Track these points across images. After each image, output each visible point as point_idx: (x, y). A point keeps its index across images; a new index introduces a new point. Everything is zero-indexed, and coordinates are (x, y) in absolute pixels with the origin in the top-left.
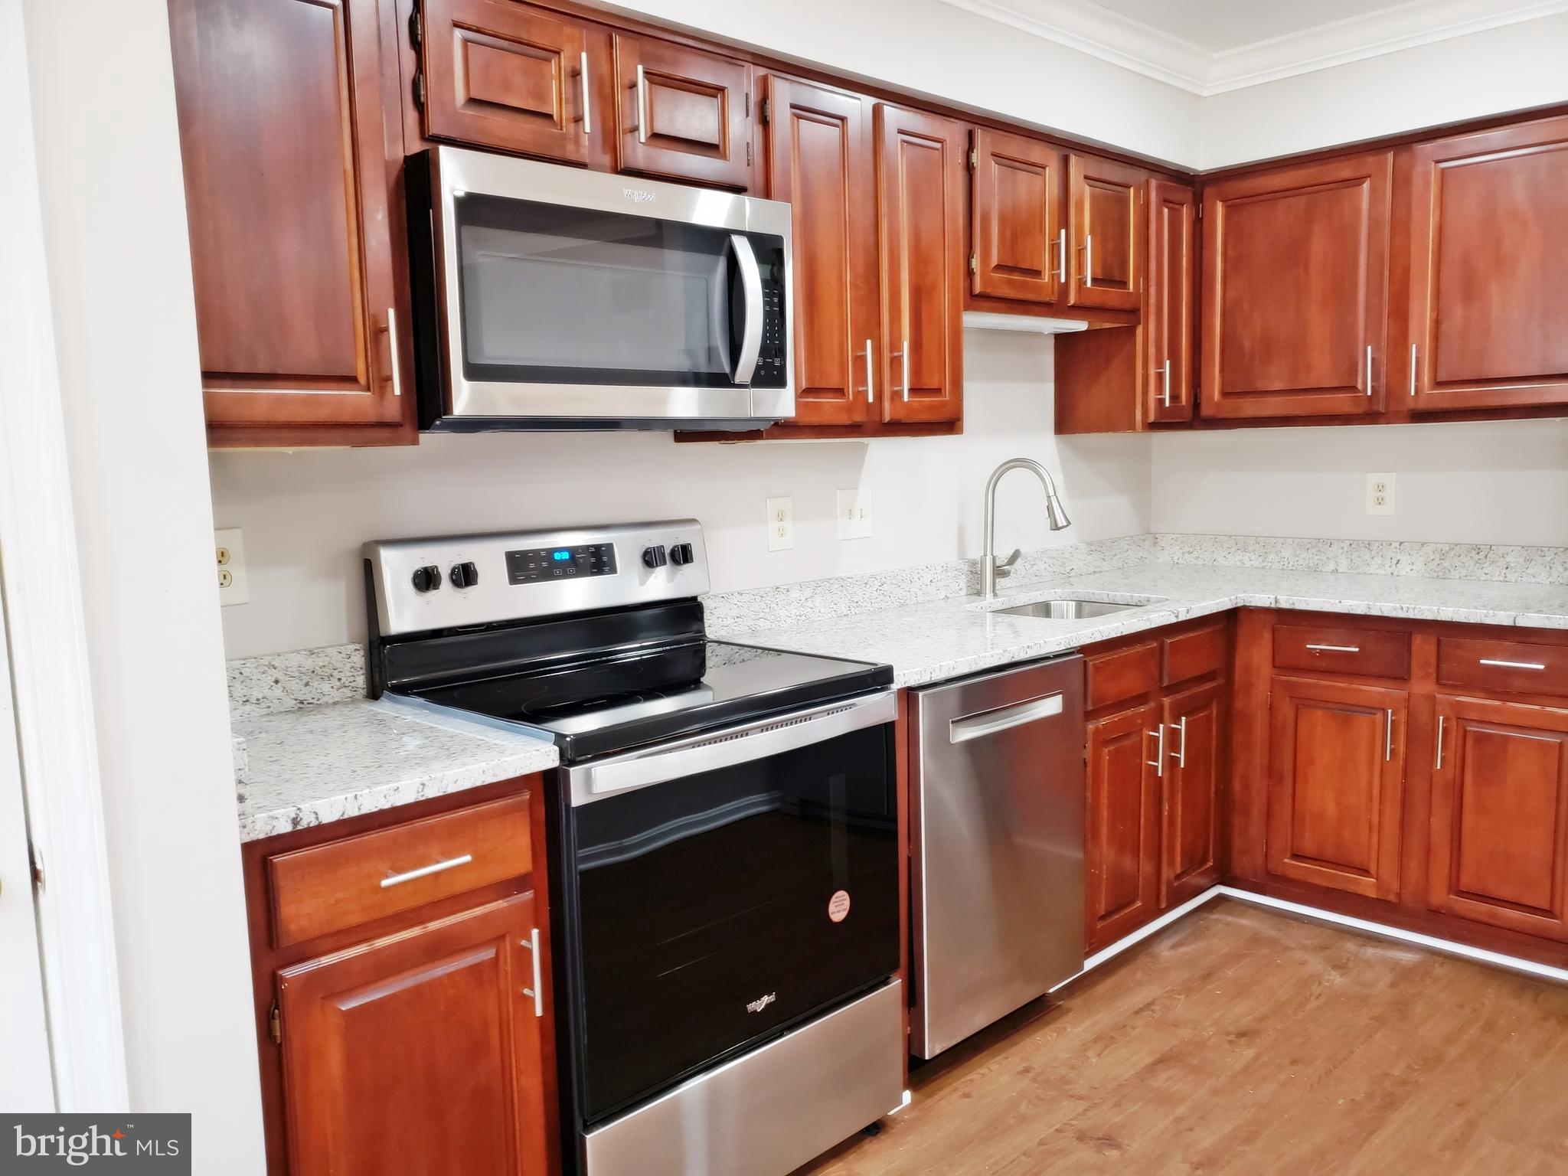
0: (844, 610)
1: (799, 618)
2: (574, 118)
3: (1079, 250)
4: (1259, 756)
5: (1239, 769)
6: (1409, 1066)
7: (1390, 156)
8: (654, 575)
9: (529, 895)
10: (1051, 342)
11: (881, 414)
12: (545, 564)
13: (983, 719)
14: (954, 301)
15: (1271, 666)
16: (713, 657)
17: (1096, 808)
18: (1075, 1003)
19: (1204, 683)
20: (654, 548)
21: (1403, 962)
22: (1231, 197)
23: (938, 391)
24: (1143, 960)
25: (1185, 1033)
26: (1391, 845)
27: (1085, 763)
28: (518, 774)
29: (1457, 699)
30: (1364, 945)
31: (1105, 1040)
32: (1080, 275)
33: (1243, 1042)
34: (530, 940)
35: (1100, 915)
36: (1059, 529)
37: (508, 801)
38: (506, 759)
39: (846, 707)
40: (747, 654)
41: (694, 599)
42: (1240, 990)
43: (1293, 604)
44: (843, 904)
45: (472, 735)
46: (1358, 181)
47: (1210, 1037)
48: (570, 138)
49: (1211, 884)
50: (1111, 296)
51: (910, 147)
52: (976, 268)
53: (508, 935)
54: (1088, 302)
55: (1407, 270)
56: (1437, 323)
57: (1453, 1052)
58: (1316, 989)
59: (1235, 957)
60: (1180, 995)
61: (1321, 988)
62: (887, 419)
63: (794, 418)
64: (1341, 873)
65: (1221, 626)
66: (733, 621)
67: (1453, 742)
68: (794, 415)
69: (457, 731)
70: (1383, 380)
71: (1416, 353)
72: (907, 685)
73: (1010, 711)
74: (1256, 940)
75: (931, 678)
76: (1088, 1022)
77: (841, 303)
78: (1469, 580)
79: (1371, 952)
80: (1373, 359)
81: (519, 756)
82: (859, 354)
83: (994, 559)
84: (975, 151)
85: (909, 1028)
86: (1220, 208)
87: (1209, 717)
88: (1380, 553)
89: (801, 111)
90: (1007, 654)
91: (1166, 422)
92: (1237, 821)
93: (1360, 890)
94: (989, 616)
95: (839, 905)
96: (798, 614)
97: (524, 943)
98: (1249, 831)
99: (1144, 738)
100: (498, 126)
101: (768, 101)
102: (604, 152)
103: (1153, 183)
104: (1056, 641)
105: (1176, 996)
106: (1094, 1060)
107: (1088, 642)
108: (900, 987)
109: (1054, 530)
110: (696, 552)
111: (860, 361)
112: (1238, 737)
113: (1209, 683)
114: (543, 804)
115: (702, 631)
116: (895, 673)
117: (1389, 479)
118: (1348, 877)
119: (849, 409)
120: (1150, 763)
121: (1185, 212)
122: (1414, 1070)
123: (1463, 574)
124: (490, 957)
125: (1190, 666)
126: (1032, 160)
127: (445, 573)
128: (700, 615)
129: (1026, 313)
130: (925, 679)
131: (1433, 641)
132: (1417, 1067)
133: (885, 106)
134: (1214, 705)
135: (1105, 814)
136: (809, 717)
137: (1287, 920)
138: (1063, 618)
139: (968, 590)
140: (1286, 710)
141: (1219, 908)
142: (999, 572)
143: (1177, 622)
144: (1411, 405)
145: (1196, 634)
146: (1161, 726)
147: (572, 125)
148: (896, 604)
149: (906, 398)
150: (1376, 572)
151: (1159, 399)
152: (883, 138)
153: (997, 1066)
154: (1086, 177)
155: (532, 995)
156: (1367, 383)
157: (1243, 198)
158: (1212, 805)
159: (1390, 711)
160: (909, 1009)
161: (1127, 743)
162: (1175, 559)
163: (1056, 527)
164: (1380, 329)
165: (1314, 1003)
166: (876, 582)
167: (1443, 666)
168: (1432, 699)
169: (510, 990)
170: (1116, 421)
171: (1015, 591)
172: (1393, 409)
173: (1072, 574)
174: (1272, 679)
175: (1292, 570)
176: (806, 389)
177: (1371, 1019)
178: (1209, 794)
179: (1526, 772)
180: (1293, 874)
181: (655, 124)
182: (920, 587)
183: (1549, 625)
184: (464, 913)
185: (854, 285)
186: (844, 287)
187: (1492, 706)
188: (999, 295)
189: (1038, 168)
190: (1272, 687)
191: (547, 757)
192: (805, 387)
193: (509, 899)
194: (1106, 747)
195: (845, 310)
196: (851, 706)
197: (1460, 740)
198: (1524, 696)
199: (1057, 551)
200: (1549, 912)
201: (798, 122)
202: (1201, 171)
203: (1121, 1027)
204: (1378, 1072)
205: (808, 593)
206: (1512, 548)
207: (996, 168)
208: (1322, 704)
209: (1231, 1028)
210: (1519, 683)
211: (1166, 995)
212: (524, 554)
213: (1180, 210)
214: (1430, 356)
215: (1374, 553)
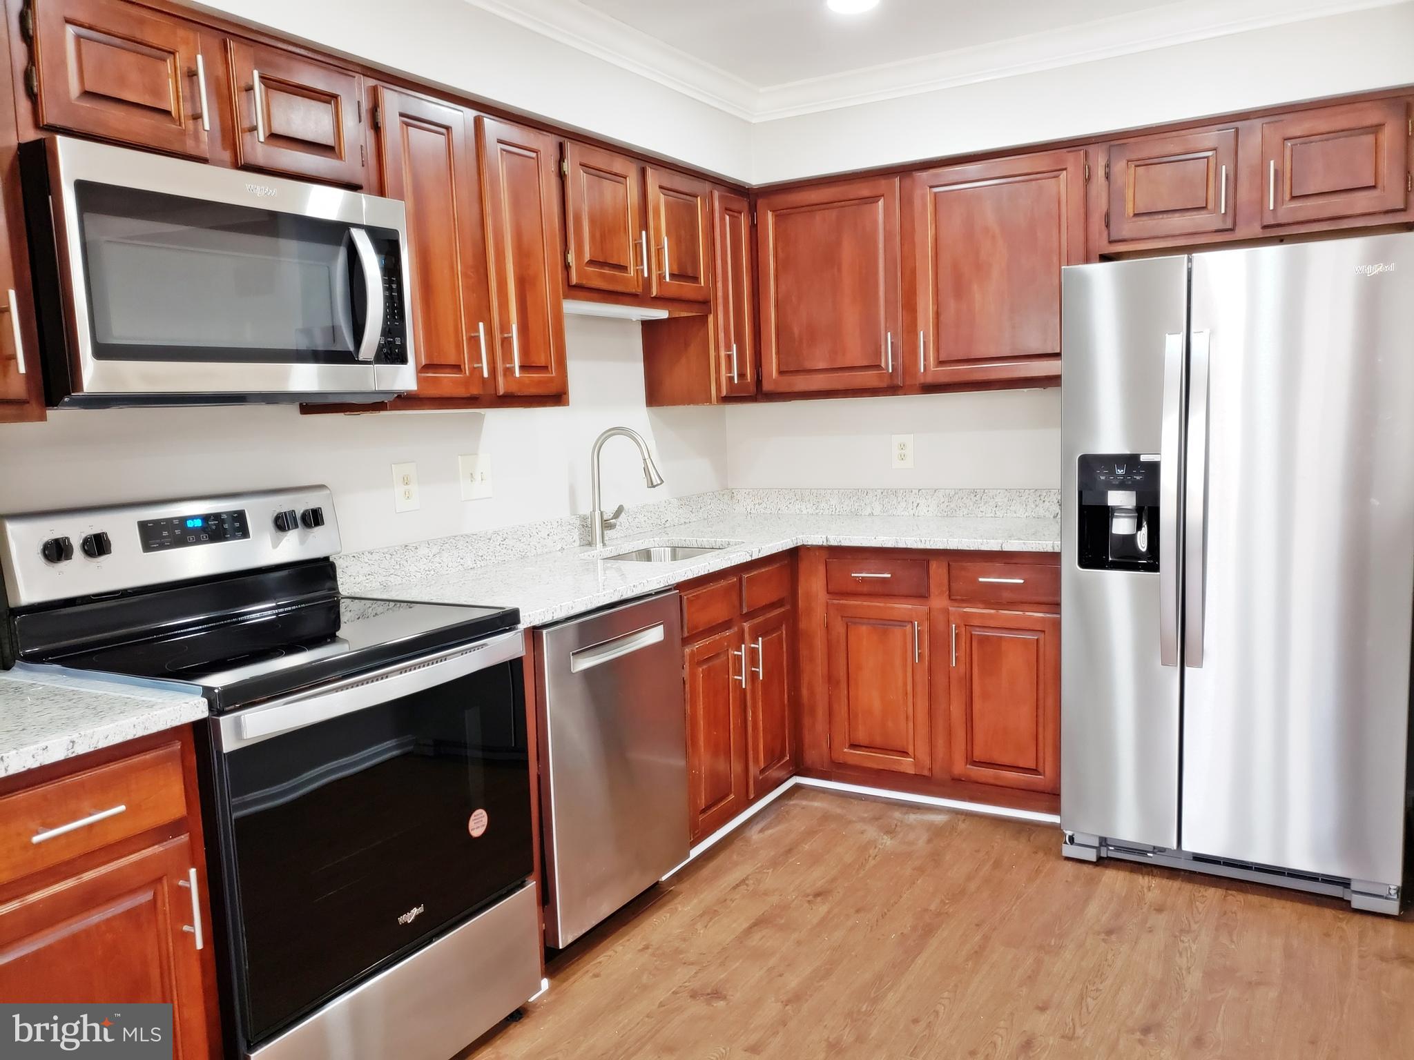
0: (470, 564)
1: (428, 572)
2: (193, 115)
3: (658, 249)
4: (820, 668)
5: (805, 679)
6: (942, 901)
7: (897, 180)
8: (286, 538)
9: (184, 838)
10: (639, 328)
11: (496, 388)
12: (177, 532)
13: (601, 649)
14: (554, 291)
15: (826, 593)
16: (347, 612)
17: (694, 719)
18: (685, 886)
19: (776, 609)
20: (285, 513)
21: (936, 823)
22: (779, 208)
23: (545, 368)
24: (738, 844)
25: (774, 899)
26: (923, 730)
27: (684, 681)
28: (168, 726)
29: (966, 610)
30: (907, 813)
31: (709, 914)
32: (659, 270)
33: (819, 901)
34: (188, 879)
35: (701, 809)
36: (654, 487)
37: (160, 752)
38: (155, 713)
39: (478, 647)
40: (379, 608)
41: (326, 559)
42: (815, 859)
43: (840, 541)
44: (482, 821)
46: (874, 199)
47: (794, 900)
48: (189, 134)
49: (789, 776)
50: (686, 289)
51: (509, 155)
52: (572, 262)
53: (165, 877)
54: (668, 294)
55: (914, 271)
56: (937, 315)
57: (972, 886)
58: (872, 852)
59: (810, 833)
60: (768, 869)
61: (877, 850)
62: (501, 392)
63: (415, 391)
65: (786, 562)
66: (365, 578)
67: (963, 644)
68: (416, 388)
69: (101, 692)
70: (900, 360)
71: (924, 338)
72: (532, 625)
73: (619, 643)
74: (826, 818)
75: (553, 617)
76: (695, 901)
77: (454, 288)
78: (969, 517)
79: (912, 818)
80: (892, 343)
81: (169, 709)
82: (473, 335)
83: (602, 513)
84: (566, 161)
85: (544, 925)
86: (770, 217)
87: (780, 638)
88: (904, 499)
89: (410, 120)
90: (616, 593)
91: (727, 399)
92: (807, 721)
93: (902, 769)
94: (600, 563)
95: (477, 823)
96: (427, 569)
97: (181, 883)
98: (816, 729)
99: (730, 657)
100: (115, 118)
101: (378, 110)
102: (224, 149)
103: (716, 194)
104: (657, 580)
105: (765, 871)
106: (702, 931)
107: (682, 580)
108: (535, 888)
109: (650, 487)
110: (326, 515)
111: (474, 341)
112: (804, 653)
113: (779, 609)
114: (195, 752)
115: (335, 588)
116: (521, 615)
117: (909, 439)
118: (892, 759)
119: (467, 383)
120: (736, 677)
121: (744, 220)
122: (945, 904)
123: (965, 512)
124: (147, 900)
125: (763, 594)
126: (615, 170)
127: (76, 544)
128: (331, 573)
129: (617, 302)
130: (548, 619)
131: (945, 565)
132: (947, 901)
133: (485, 119)
134: (783, 627)
136: (445, 658)
138: (661, 561)
139: (581, 542)
140: (839, 628)
141: (796, 795)
142: (607, 525)
143: (752, 560)
144: (921, 380)
145: (767, 569)
146: (743, 646)
147: (191, 121)
148: (517, 556)
149: (517, 374)
150: (903, 513)
151: (729, 377)
152: (485, 147)
153: (621, 948)
154: (661, 187)
155: (192, 931)
156: (888, 362)
157: (789, 209)
158: (787, 709)
159: (916, 623)
160: (544, 907)
161: (717, 662)
162: (749, 510)
163: (652, 485)
164: (896, 320)
165: (872, 862)
166: (498, 537)
167: (953, 585)
168: (947, 612)
169: (169, 930)
170: (695, 396)
171: (619, 540)
172: (908, 383)
173: (667, 525)
174: (827, 602)
175: (839, 515)
176: (425, 365)
177: (914, 869)
178: (784, 702)
179: (1015, 663)
180: (851, 761)
181: (272, 125)
182: (538, 541)
183: (1025, 549)
184: (119, 861)
185: (465, 275)
186: (456, 276)
187: (990, 615)
188: (593, 286)
189: (620, 177)
190: (827, 609)
191: (196, 709)
192: (423, 364)
193: (165, 843)
194: (700, 667)
195: (457, 295)
196: (482, 646)
197: (968, 642)
198: (1011, 605)
199: (654, 505)
200: (1036, 770)
201: (407, 129)
202: (755, 186)
203: (723, 901)
204: (919, 909)
205: (435, 550)
206: (999, 491)
207: (585, 177)
208: (865, 621)
209: (809, 891)
210: (1007, 595)
211: (757, 871)
212: (157, 522)
213: (739, 218)
214: (933, 340)
215: (899, 499)
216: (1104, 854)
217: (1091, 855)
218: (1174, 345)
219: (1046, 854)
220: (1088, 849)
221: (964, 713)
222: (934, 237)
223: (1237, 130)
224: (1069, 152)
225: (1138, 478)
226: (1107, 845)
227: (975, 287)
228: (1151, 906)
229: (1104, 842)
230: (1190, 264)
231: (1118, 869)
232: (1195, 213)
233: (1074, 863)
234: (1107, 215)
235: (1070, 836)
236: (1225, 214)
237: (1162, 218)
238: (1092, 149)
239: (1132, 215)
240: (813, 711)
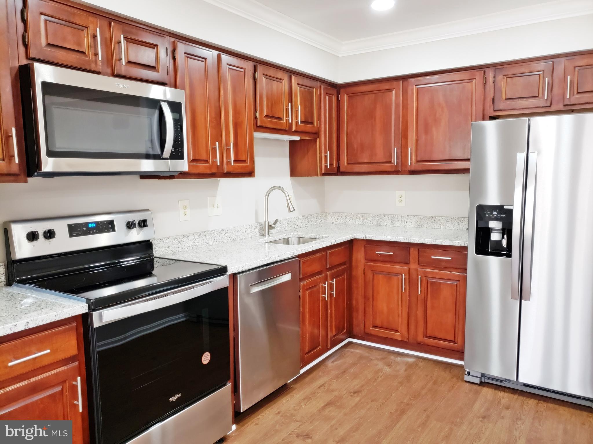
0: (211, 243)
1: (193, 247)
2: (95, 54)
3: (296, 111)
4: (361, 292)
5: (354, 296)
6: (410, 398)
7: (401, 82)
8: (131, 232)
9: (76, 363)
10: (288, 143)
11: (223, 170)
12: (84, 229)
13: (264, 283)
14: (250, 129)
15: (364, 260)
16: (157, 264)
17: (304, 313)
18: (297, 386)
20: (131, 221)
21: (409, 362)
22: (350, 93)
23: (245, 161)
24: (322, 367)
25: (336, 394)
26: (405, 322)
27: (300, 297)
29: (425, 270)
30: (397, 357)
31: (308, 398)
32: (296, 120)
33: (355, 395)
34: (77, 381)
35: (306, 352)
36: (291, 212)
37: (67, 327)
38: (65, 310)
39: (208, 283)
40: (172, 262)
41: (149, 241)
42: (355, 376)
43: (371, 238)
44: (208, 357)
45: (52, 300)
46: (391, 90)
47: (344, 395)
48: (93, 62)
49: (346, 338)
50: (308, 128)
51: (232, 70)
52: (258, 116)
53: (67, 380)
54: (300, 130)
55: (407, 122)
56: (417, 141)
57: (423, 392)
58: (381, 374)
59: (354, 364)
60: (334, 380)
61: (383, 373)
62: (225, 171)
64: (389, 332)
65: (347, 246)
66: (165, 249)
67: (424, 285)
68: (187, 170)
69: (45, 299)
70: (400, 160)
71: (411, 150)
72: (233, 273)
73: (270, 281)
74: (361, 357)
75: (242, 269)
76: (302, 393)
77: (206, 127)
78: (429, 228)
79: (399, 359)
80: (397, 152)
81: (70, 309)
82: (214, 147)
83: (268, 222)
84: (257, 73)
85: (235, 401)
86: (346, 97)
87: (344, 278)
88: (401, 219)
89: (189, 55)
90: (271, 259)
91: (327, 173)
92: (354, 315)
93: (396, 338)
94: (267, 244)
95: (206, 358)
96: (192, 245)
97: (74, 383)
98: (359, 318)
99: (321, 287)
100: (61, 55)
101: (175, 51)
102: (108, 67)
103: (322, 87)
104: (289, 253)
105: (333, 380)
106: (303, 407)
107: (300, 253)
108: (231, 386)
110: (149, 222)
111: (214, 150)
112: (354, 285)
113: (343, 266)
114: (82, 327)
115: (152, 253)
116: (228, 268)
117: (403, 194)
118: (391, 333)
119: (210, 167)
120: (323, 296)
121: (334, 98)
122: (411, 400)
123: (427, 226)
124: (59, 390)
125: (337, 260)
126: (278, 77)
127: (41, 234)
128: (151, 247)
129: (277, 133)
130: (240, 270)
131: (417, 250)
132: (412, 399)
133: (222, 55)
134: (345, 274)
135: (307, 315)
136: (193, 287)
137: (372, 349)
138: (293, 244)
139: (259, 234)
140: (370, 275)
141: (349, 347)
142: (270, 227)
143: (332, 245)
144: (409, 168)
145: (338, 249)
146: (327, 282)
147: (94, 56)
148: (232, 240)
149: (232, 164)
150: (400, 226)
151: (326, 165)
152: (221, 67)
153: (268, 412)
154: (298, 84)
155: (78, 404)
156: (395, 161)
157: (354, 93)
159: (403, 275)
160: (235, 394)
161: (315, 289)
162: (333, 221)
163: (290, 211)
164: (399, 142)
165: (380, 379)
166: (224, 232)
167: (420, 259)
168: (417, 270)
169: (68, 403)
170: (311, 173)
171: (275, 234)
172: (403, 170)
173: (297, 227)
174: (365, 264)
175: (372, 225)
176: (193, 160)
177: (398, 383)
178: (344, 306)
179: (446, 294)
180: (373, 333)
181: (129, 58)
182: (241, 234)
183: (452, 245)
184: (47, 373)
185: (211, 121)
186: (207, 122)
187: (436, 272)
188: (267, 126)
189: (280, 80)
190: (365, 267)
191: (83, 308)
192: (192, 159)
193: (68, 366)
194: (307, 291)
195: (208, 130)
196: (210, 282)
197: (426, 284)
198: (445, 268)
199: (292, 219)
200: (454, 341)
201: (187, 59)
202: (339, 83)
203: (314, 393)
204: (399, 402)
205: (196, 237)
206: (442, 217)
207: (265, 80)
208: (382, 273)
209: (351, 391)
210: (444, 264)
211: (330, 380)
212: (76, 225)
213: (332, 97)
214: (415, 152)
215: (399, 219)
216: (483, 380)
217: (477, 381)
218: (521, 157)
219: (457, 379)
220: (475, 378)
221: (423, 315)
222: (416, 107)
223: (553, 62)
224: (477, 71)
225: (503, 216)
226: (485, 377)
227: (434, 129)
228: (503, 406)
229: (483, 375)
230: (529, 122)
231: (489, 387)
232: (533, 99)
233: (470, 384)
234: (493, 99)
235: (468, 372)
236: (547, 99)
237: (518, 101)
238: (487, 70)
239: (504, 99)
240: (357, 311)
